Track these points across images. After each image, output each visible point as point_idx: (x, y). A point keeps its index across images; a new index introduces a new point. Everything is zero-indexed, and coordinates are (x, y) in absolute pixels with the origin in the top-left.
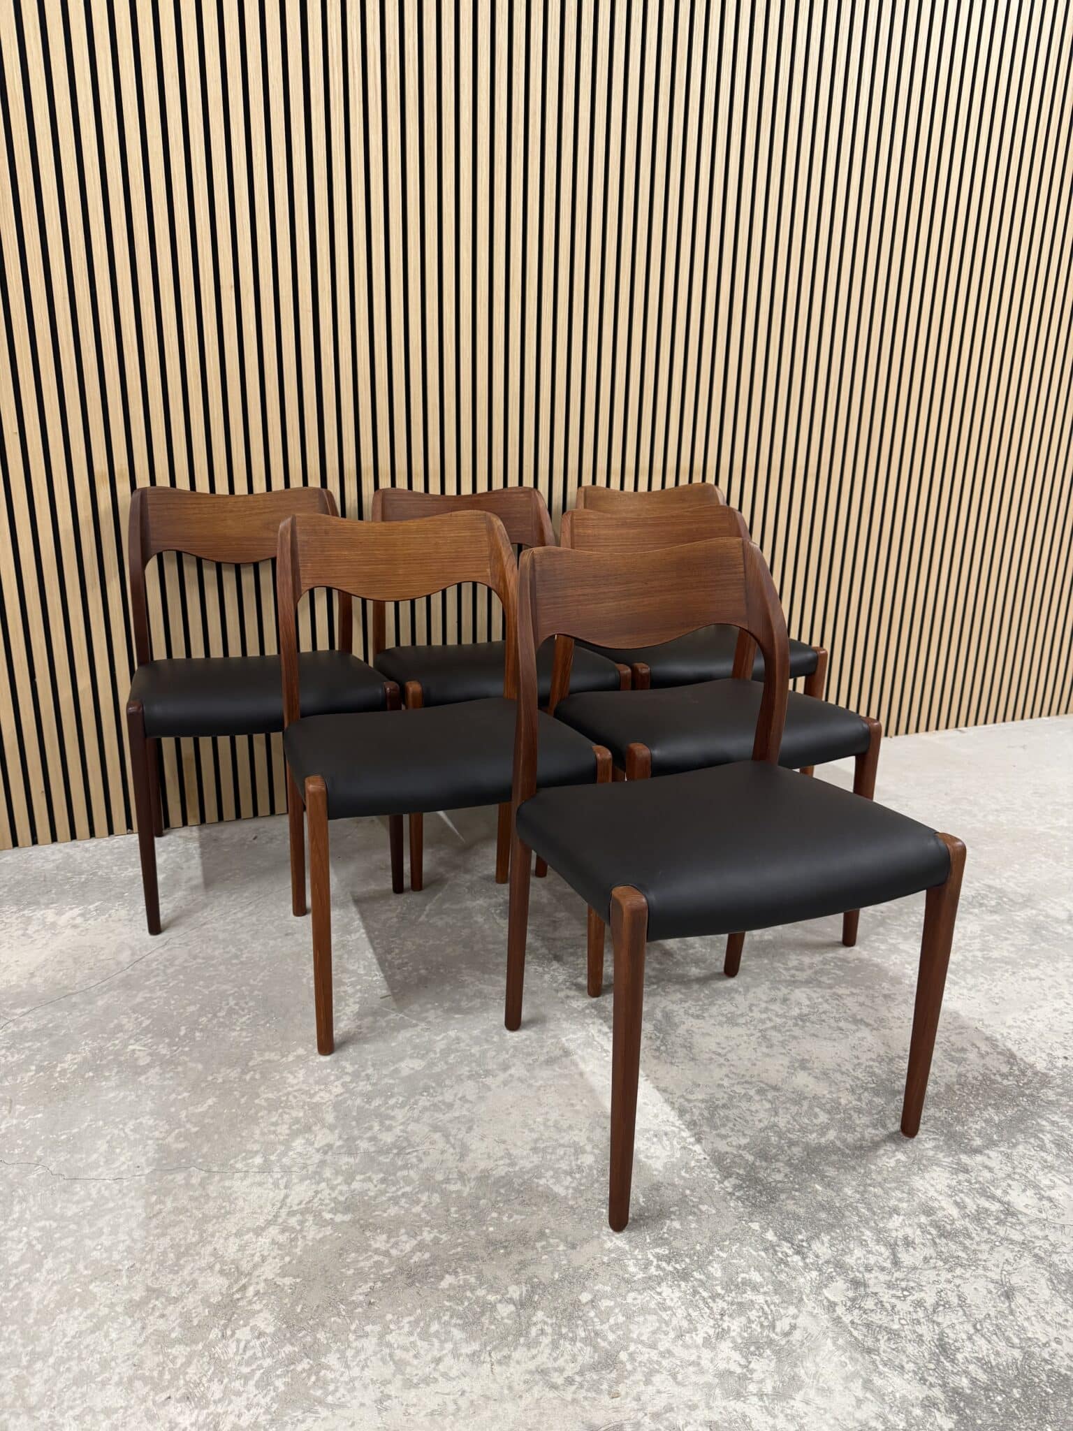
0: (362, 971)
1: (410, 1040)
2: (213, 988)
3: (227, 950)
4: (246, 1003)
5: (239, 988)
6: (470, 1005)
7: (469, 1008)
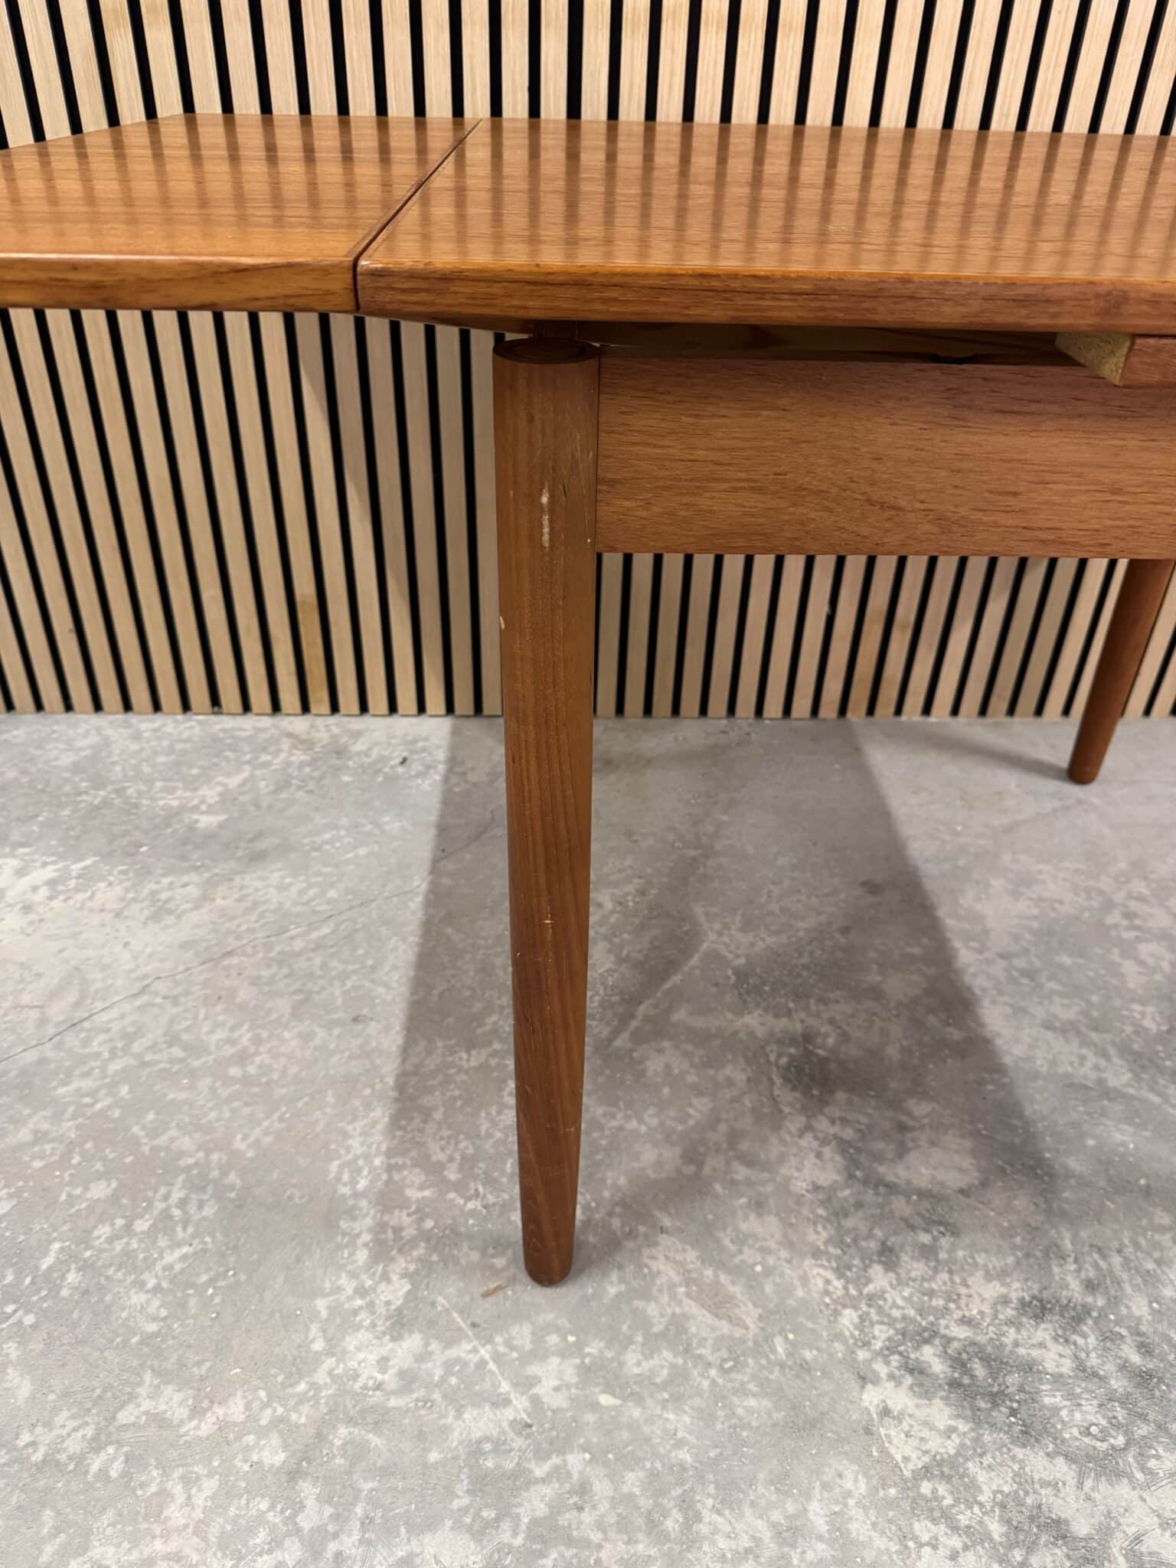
0: (452, 1175)
1: (476, 1451)
2: (162, 1140)
3: (236, 1035)
4: (200, 1207)
5: (208, 1152)
6: (646, 1365)
7: (640, 1379)
